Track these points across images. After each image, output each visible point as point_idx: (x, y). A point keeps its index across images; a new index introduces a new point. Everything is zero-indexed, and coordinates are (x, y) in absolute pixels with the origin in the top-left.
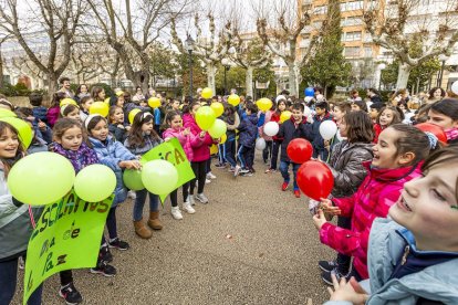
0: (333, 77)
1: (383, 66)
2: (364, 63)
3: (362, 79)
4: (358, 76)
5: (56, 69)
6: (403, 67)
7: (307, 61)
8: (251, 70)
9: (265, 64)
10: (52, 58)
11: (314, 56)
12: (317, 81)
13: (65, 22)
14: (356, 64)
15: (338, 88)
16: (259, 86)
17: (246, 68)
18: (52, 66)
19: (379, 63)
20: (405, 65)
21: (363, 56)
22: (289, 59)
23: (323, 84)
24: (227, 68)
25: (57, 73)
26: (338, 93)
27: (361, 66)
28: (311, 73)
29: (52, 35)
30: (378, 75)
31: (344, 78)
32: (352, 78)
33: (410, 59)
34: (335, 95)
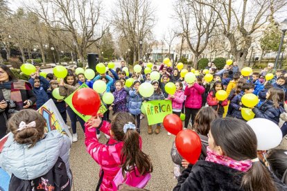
5: (199, 51)
10: (198, 46)
13: (208, 25)
18: (197, 50)
25: (199, 53)
29: (199, 35)
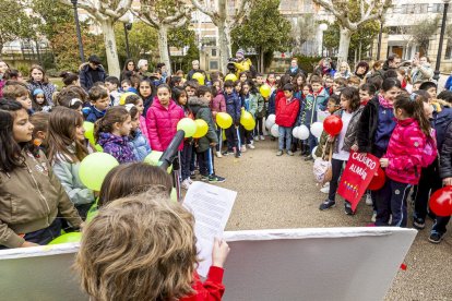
0: (271, 40)
1: (324, 27)
2: (303, 21)
3: (303, 41)
4: (298, 38)
6: (344, 31)
7: (241, 21)
8: (164, 30)
9: (182, 22)
11: (247, 14)
12: (252, 44)
14: (295, 21)
15: (277, 54)
16: (175, 52)
17: (156, 27)
19: (320, 22)
20: (346, 30)
21: (302, 11)
22: (218, 18)
23: (259, 50)
24: (128, 27)
26: (276, 60)
27: (300, 24)
28: (243, 33)
30: (320, 37)
31: (283, 41)
32: (292, 41)
33: (351, 24)
34: (273, 62)
